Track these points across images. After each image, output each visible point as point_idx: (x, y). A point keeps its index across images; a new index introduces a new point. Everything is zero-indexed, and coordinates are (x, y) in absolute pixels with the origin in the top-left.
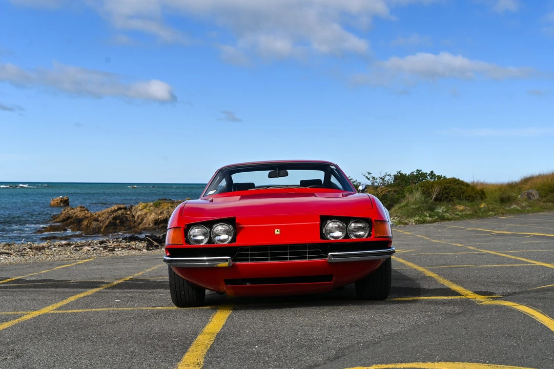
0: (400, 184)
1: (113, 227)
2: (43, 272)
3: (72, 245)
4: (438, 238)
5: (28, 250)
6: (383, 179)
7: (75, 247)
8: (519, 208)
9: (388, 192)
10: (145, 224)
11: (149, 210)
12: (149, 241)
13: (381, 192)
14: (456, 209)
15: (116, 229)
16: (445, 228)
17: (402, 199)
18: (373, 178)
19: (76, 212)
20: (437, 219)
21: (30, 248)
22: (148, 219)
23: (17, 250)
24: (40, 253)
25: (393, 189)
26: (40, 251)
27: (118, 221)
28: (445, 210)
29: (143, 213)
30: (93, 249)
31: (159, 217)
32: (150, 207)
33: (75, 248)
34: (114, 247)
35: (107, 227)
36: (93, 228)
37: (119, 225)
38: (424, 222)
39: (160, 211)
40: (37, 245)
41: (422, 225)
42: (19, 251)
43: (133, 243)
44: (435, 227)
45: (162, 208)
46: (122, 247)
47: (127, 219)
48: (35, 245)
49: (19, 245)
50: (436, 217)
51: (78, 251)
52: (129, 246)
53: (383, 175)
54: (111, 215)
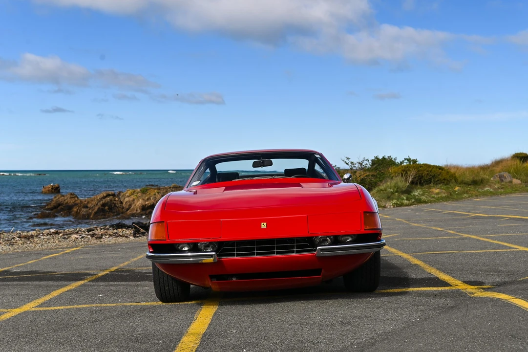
0: (377, 169)
1: (102, 213)
2: (30, 262)
3: (60, 233)
4: (417, 222)
5: (17, 239)
6: (361, 164)
7: (63, 235)
8: (492, 190)
9: (367, 176)
10: (133, 209)
11: (137, 196)
12: (136, 228)
13: (360, 176)
14: (432, 192)
15: (105, 215)
16: (422, 210)
17: (379, 183)
18: (352, 163)
19: (67, 199)
20: (413, 202)
21: (19, 237)
22: (135, 205)
23: (7, 239)
24: (29, 242)
25: (371, 174)
26: (29, 239)
27: (107, 208)
28: (421, 193)
29: (131, 199)
30: (81, 237)
31: (147, 203)
32: (138, 193)
33: (63, 237)
34: (102, 235)
35: (96, 213)
36: (83, 215)
37: (107, 211)
38: (402, 205)
39: (147, 198)
40: (26, 234)
41: (400, 208)
42: (8, 240)
43: (120, 230)
44: (412, 210)
45: (149, 194)
46: (110, 235)
47: (116, 206)
48: (24, 234)
49: (9, 234)
50: (413, 200)
51: (66, 239)
52: (116, 233)
53: (362, 160)
54: (100, 201)
